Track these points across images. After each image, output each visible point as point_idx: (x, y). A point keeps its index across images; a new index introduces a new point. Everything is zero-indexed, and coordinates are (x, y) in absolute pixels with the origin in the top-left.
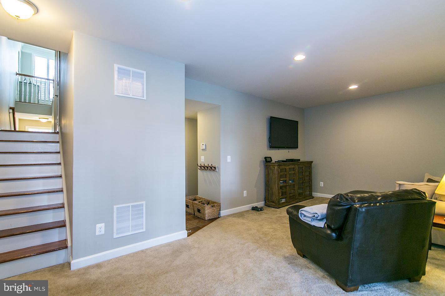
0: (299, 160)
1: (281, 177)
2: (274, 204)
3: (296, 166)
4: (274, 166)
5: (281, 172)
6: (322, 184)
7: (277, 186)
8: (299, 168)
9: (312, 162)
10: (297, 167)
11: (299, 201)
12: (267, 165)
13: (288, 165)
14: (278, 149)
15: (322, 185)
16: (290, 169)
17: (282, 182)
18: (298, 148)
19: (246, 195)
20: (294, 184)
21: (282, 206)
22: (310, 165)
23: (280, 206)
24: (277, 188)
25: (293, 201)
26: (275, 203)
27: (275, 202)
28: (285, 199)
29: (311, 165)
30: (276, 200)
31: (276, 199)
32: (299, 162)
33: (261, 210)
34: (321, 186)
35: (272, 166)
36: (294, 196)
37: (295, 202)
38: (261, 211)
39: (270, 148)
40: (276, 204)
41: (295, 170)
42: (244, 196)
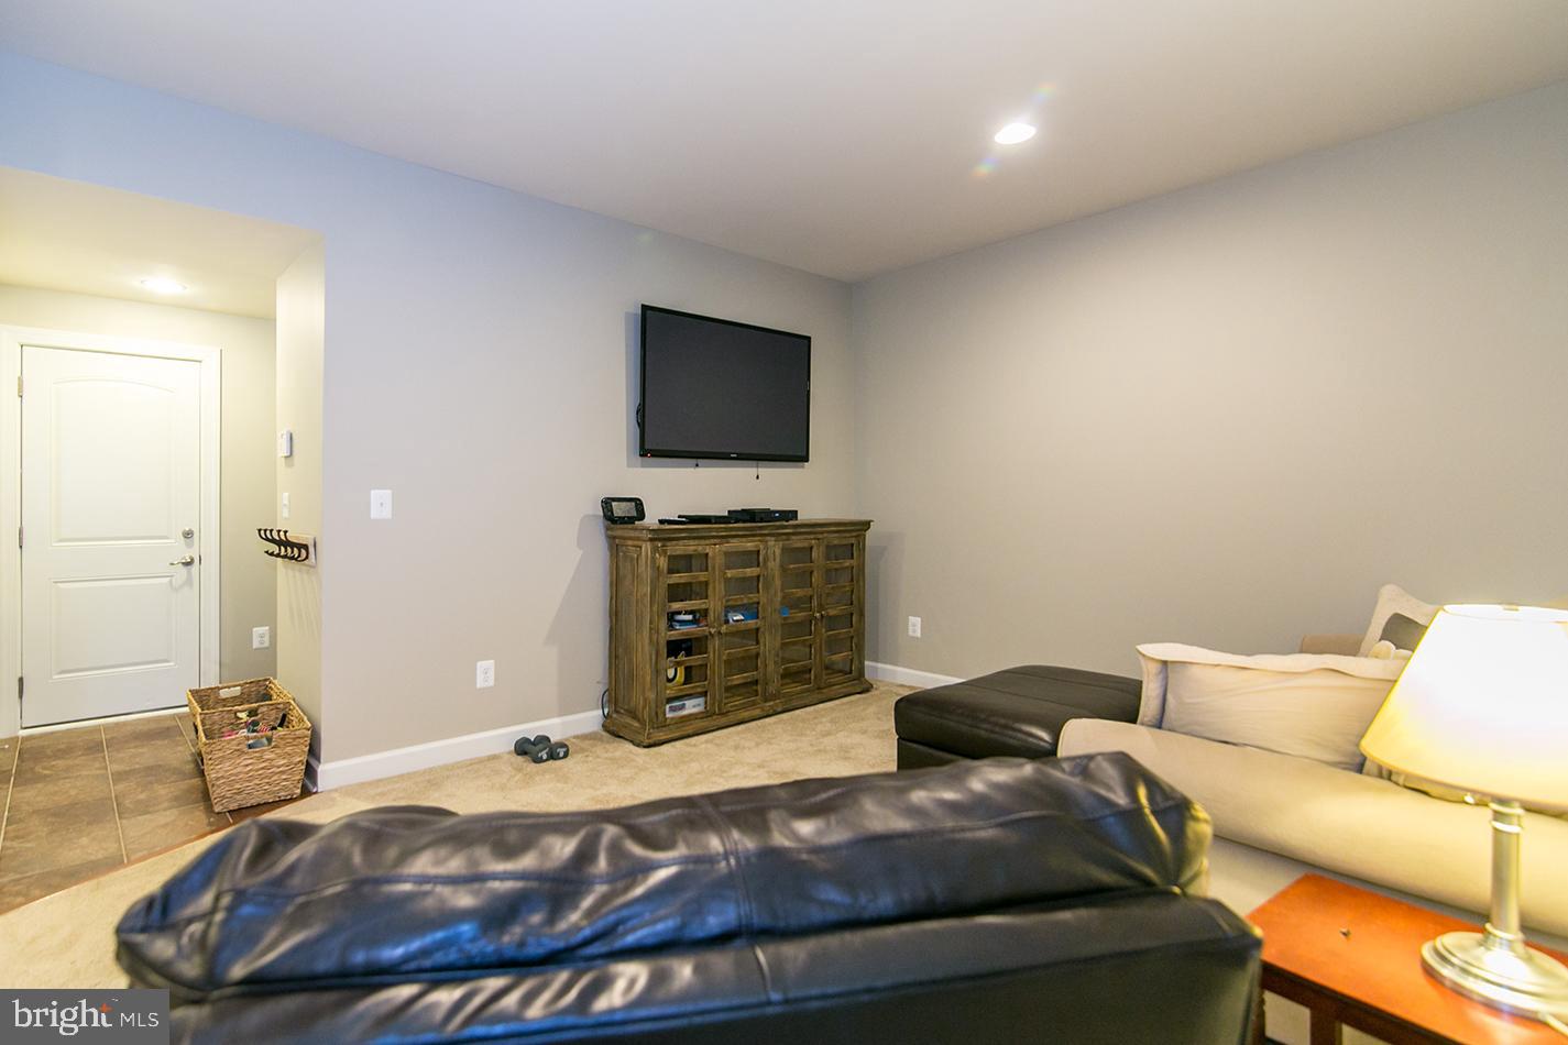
0: (794, 514)
1: (676, 593)
2: (636, 724)
3: (771, 543)
4: (639, 543)
5: (671, 571)
6: (915, 625)
7: (647, 641)
8: (784, 550)
9: (866, 525)
10: (774, 548)
11: (779, 709)
12: (614, 538)
13: (722, 537)
14: (694, 461)
15: (914, 631)
16: (727, 554)
17: (690, 617)
18: (807, 461)
19: (491, 683)
20: (758, 629)
21: (677, 734)
22: (853, 541)
23: (662, 736)
24: (647, 648)
25: (744, 707)
26: (639, 721)
27: (640, 716)
28: (701, 700)
29: (861, 538)
30: (644, 707)
31: (645, 700)
32: (791, 522)
33: (553, 756)
34: (911, 633)
35: (630, 543)
36: (756, 682)
37: (757, 712)
38: (551, 762)
39: (643, 455)
40: (643, 723)
41: (766, 560)
42: (478, 686)
